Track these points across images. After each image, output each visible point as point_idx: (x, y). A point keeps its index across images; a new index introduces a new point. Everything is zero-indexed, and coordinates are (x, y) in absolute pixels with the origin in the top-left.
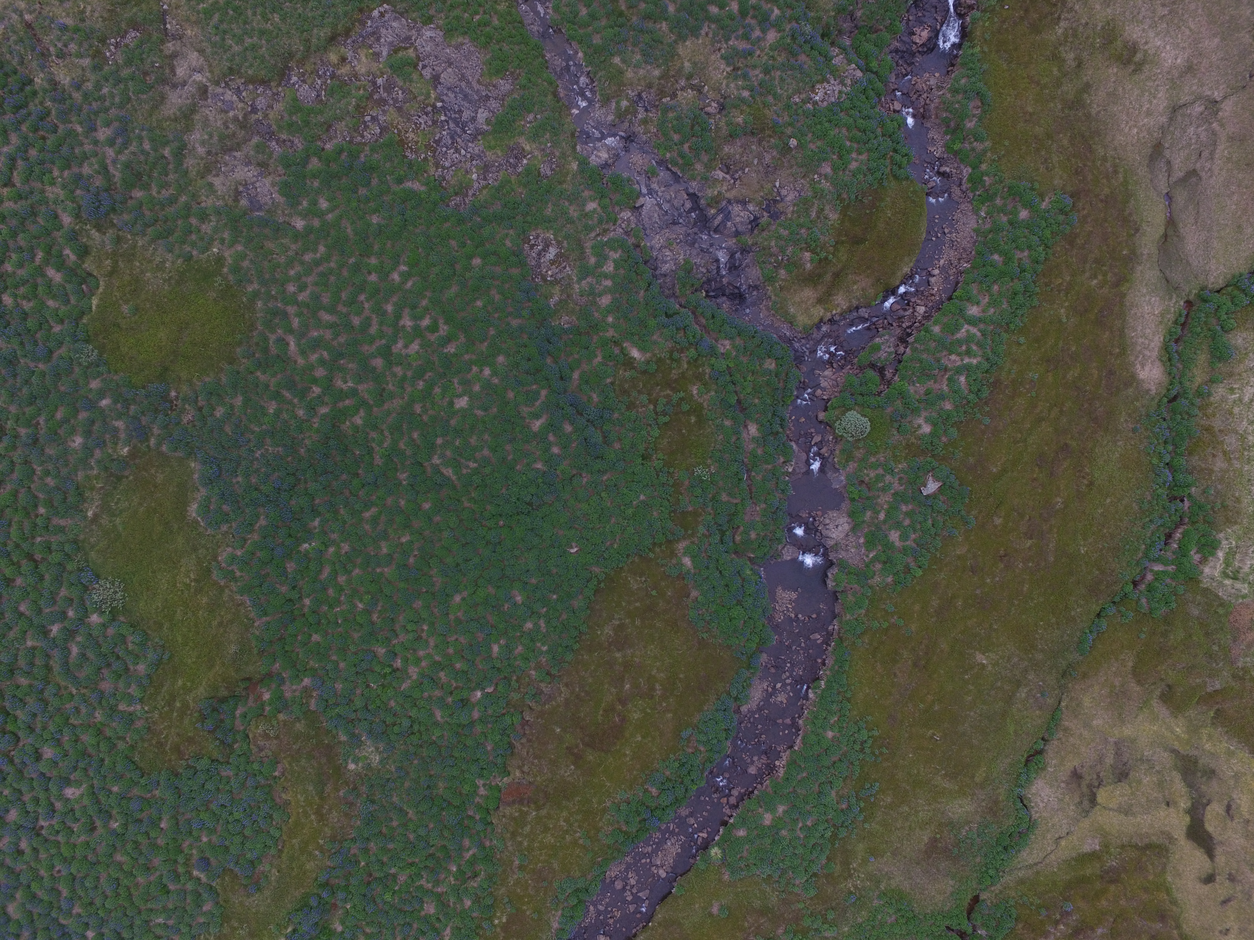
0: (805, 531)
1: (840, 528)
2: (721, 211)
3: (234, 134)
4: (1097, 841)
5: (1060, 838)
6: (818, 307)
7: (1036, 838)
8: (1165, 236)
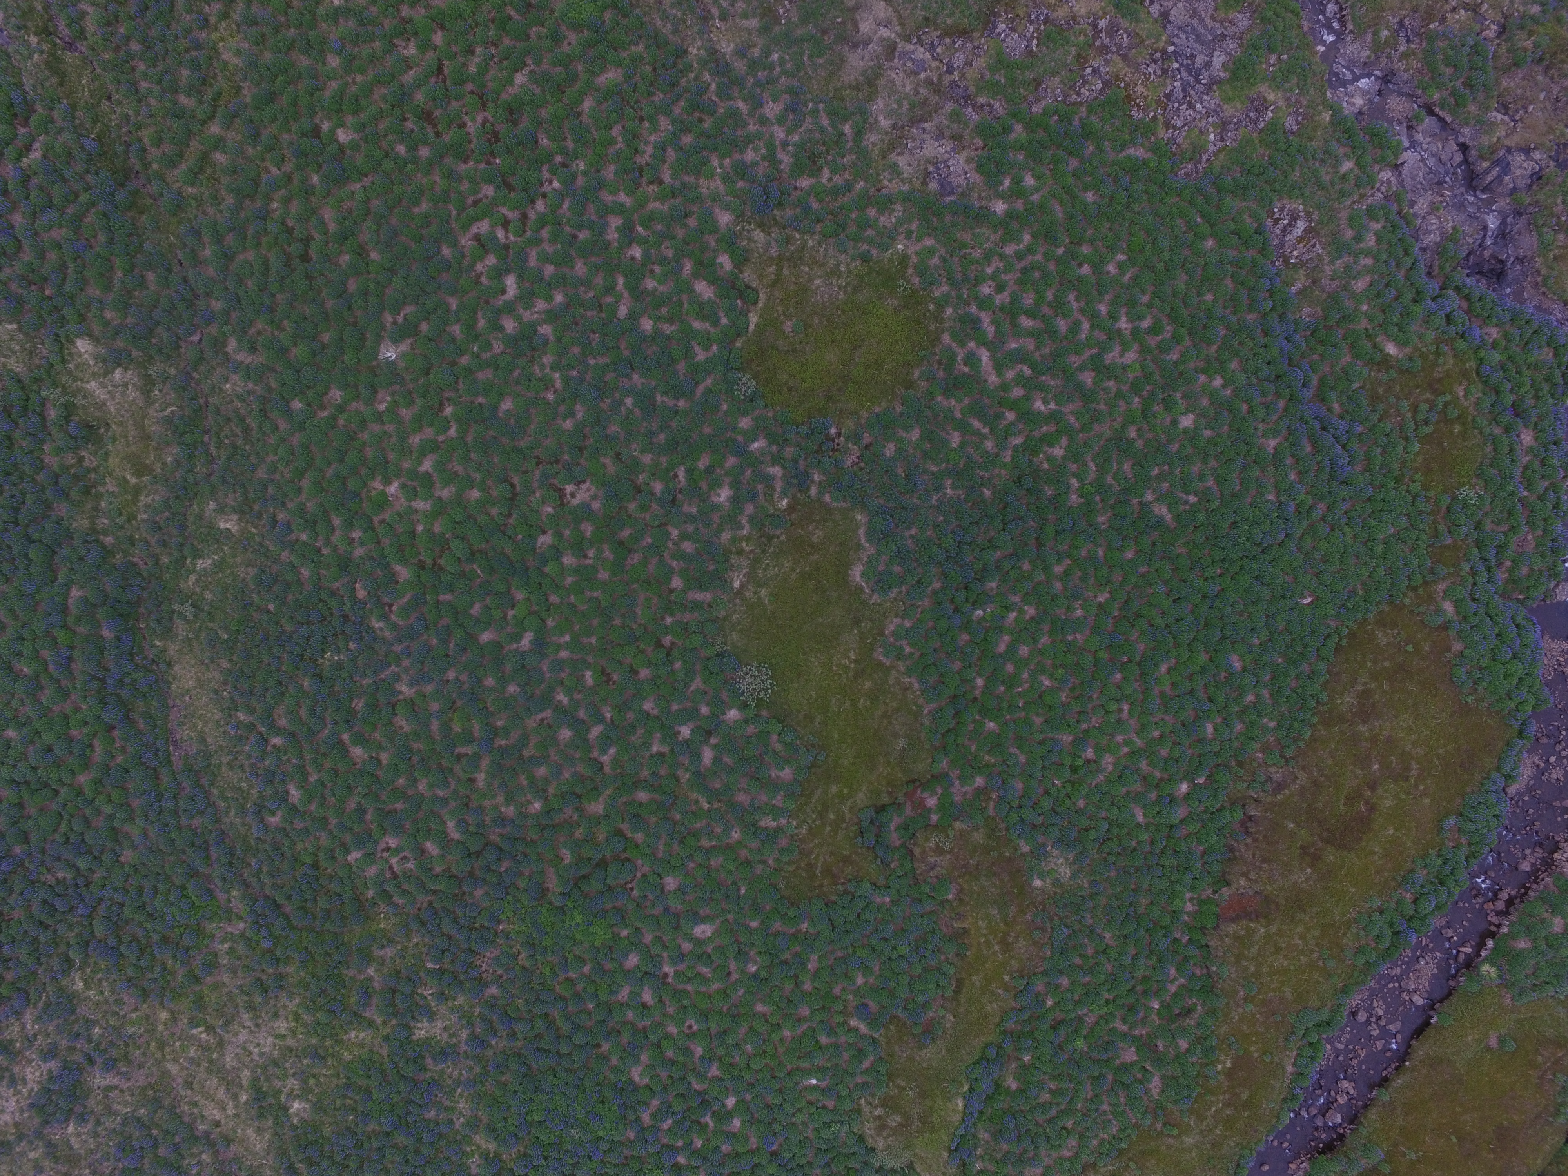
2: (1496, 163)
3: (926, 99)
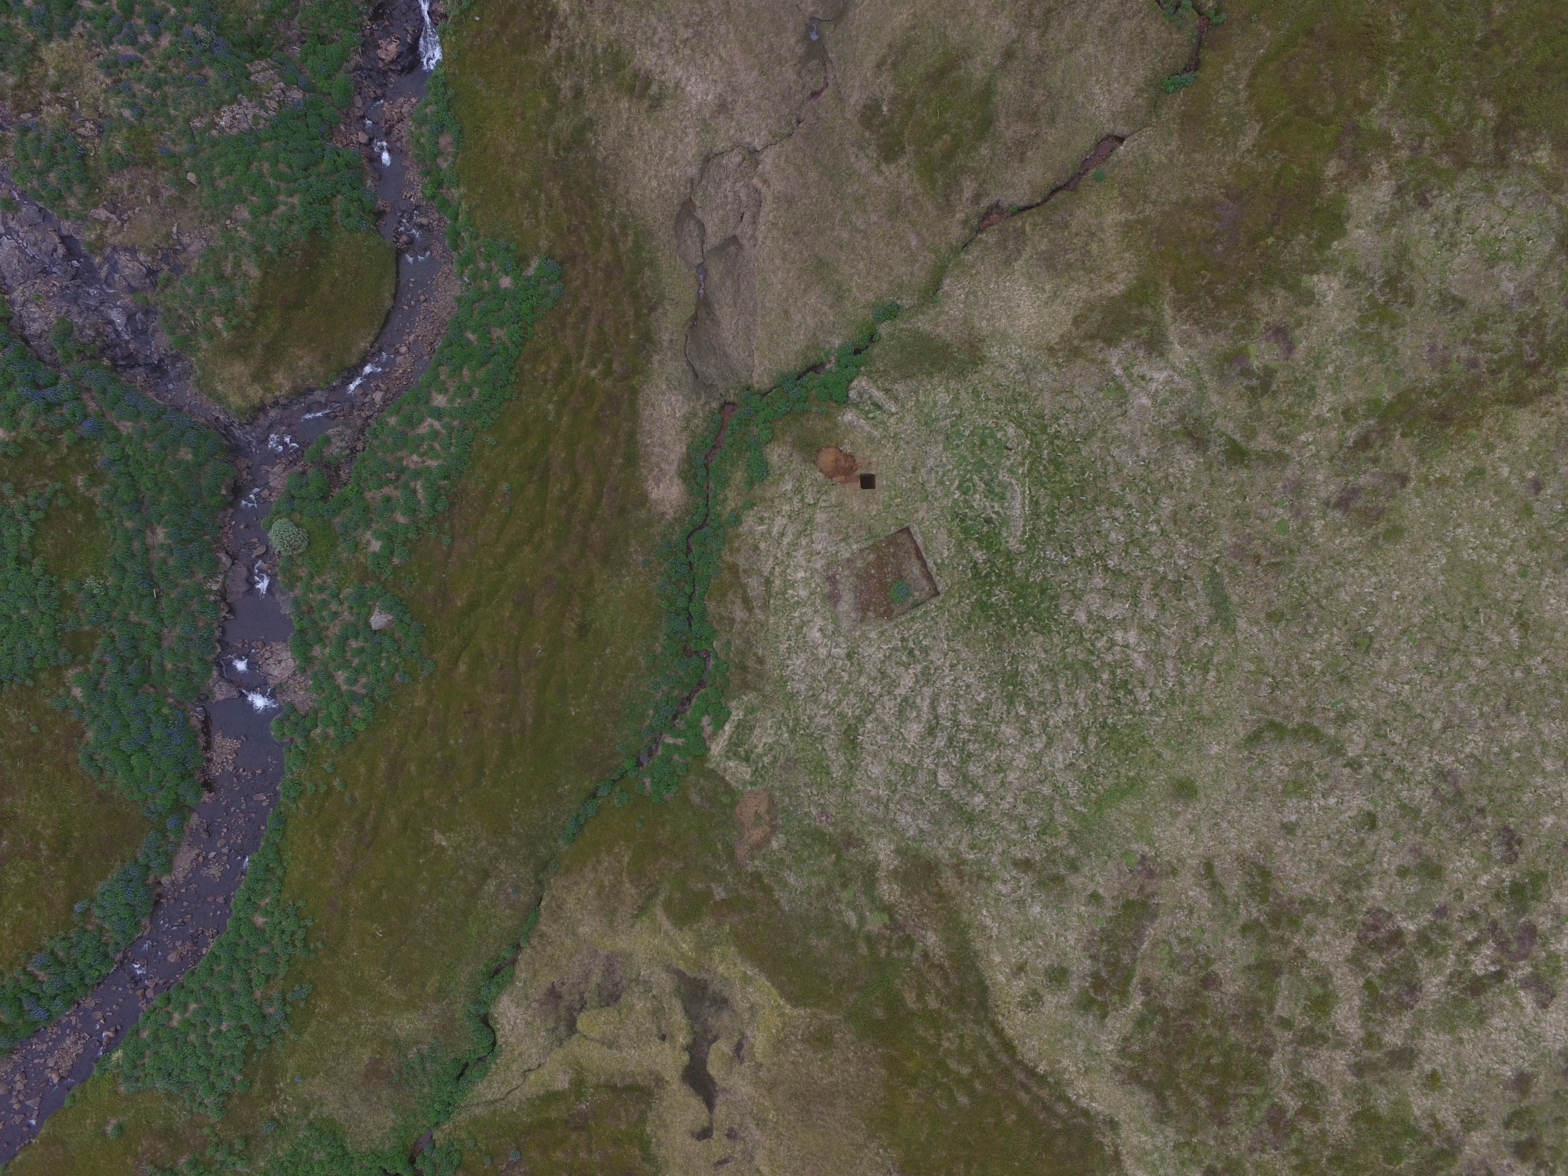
0: (248, 664)
1: (283, 664)
2: (106, 259)
4: (567, 1078)
5: (530, 1070)
6: (256, 386)
7: (497, 1068)
8: (695, 318)
